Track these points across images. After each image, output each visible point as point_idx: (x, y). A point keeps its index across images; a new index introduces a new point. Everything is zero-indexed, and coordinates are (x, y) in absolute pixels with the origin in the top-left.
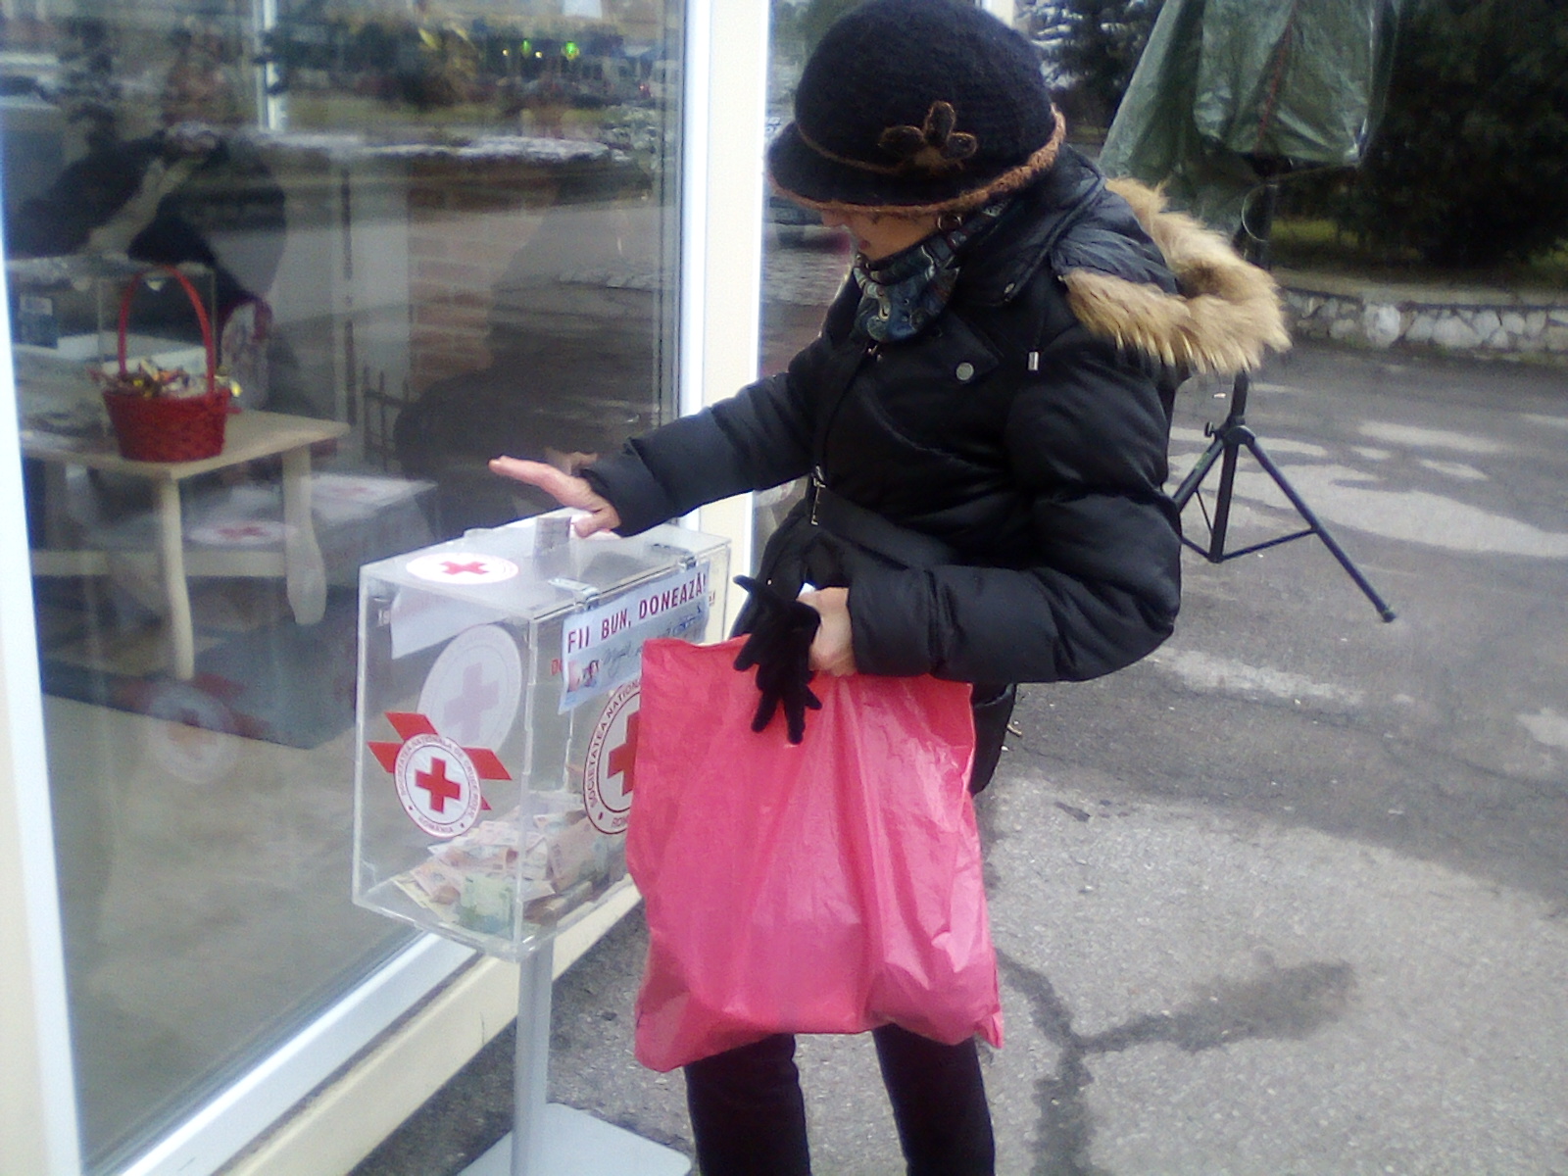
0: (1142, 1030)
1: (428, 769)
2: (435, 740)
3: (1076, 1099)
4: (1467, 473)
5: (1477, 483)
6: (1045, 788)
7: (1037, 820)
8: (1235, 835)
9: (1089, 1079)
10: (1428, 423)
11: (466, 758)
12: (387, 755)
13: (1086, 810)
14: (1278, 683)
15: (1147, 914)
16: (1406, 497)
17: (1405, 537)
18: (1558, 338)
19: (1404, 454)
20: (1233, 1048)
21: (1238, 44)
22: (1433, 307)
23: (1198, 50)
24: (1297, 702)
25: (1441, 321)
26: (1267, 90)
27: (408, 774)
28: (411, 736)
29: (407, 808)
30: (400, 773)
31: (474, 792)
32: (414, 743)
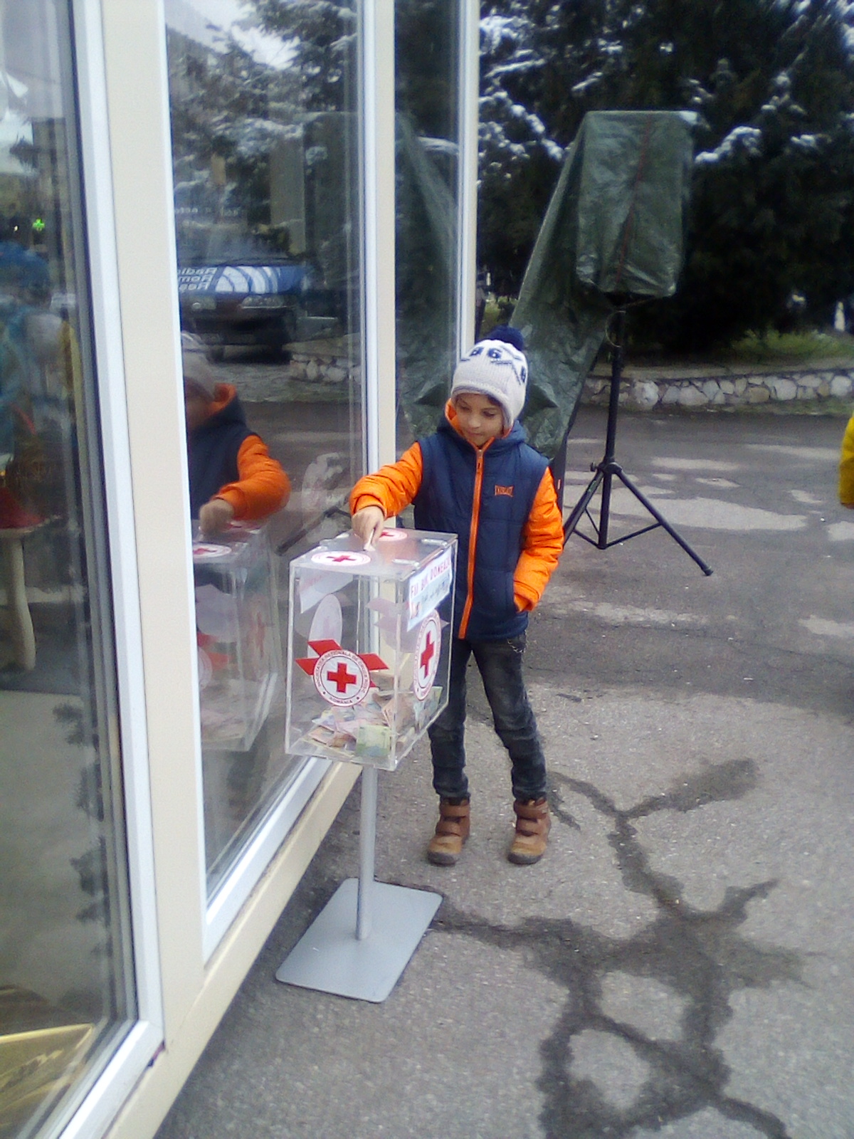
0: (652, 805)
1: (335, 670)
2: (340, 653)
3: (632, 841)
4: (725, 484)
5: (732, 490)
6: (550, 687)
7: (553, 704)
8: (665, 700)
9: (635, 831)
10: (691, 456)
11: (359, 660)
12: (308, 667)
13: (578, 696)
14: (658, 616)
15: (633, 746)
16: (695, 501)
17: (702, 526)
18: (755, 395)
19: (685, 475)
20: (706, 807)
21: (600, 225)
22: (678, 380)
23: (575, 229)
24: (673, 625)
25: (682, 389)
26: (619, 252)
27: (322, 674)
28: (324, 653)
29: (322, 693)
30: (317, 674)
31: (365, 678)
32: (326, 657)
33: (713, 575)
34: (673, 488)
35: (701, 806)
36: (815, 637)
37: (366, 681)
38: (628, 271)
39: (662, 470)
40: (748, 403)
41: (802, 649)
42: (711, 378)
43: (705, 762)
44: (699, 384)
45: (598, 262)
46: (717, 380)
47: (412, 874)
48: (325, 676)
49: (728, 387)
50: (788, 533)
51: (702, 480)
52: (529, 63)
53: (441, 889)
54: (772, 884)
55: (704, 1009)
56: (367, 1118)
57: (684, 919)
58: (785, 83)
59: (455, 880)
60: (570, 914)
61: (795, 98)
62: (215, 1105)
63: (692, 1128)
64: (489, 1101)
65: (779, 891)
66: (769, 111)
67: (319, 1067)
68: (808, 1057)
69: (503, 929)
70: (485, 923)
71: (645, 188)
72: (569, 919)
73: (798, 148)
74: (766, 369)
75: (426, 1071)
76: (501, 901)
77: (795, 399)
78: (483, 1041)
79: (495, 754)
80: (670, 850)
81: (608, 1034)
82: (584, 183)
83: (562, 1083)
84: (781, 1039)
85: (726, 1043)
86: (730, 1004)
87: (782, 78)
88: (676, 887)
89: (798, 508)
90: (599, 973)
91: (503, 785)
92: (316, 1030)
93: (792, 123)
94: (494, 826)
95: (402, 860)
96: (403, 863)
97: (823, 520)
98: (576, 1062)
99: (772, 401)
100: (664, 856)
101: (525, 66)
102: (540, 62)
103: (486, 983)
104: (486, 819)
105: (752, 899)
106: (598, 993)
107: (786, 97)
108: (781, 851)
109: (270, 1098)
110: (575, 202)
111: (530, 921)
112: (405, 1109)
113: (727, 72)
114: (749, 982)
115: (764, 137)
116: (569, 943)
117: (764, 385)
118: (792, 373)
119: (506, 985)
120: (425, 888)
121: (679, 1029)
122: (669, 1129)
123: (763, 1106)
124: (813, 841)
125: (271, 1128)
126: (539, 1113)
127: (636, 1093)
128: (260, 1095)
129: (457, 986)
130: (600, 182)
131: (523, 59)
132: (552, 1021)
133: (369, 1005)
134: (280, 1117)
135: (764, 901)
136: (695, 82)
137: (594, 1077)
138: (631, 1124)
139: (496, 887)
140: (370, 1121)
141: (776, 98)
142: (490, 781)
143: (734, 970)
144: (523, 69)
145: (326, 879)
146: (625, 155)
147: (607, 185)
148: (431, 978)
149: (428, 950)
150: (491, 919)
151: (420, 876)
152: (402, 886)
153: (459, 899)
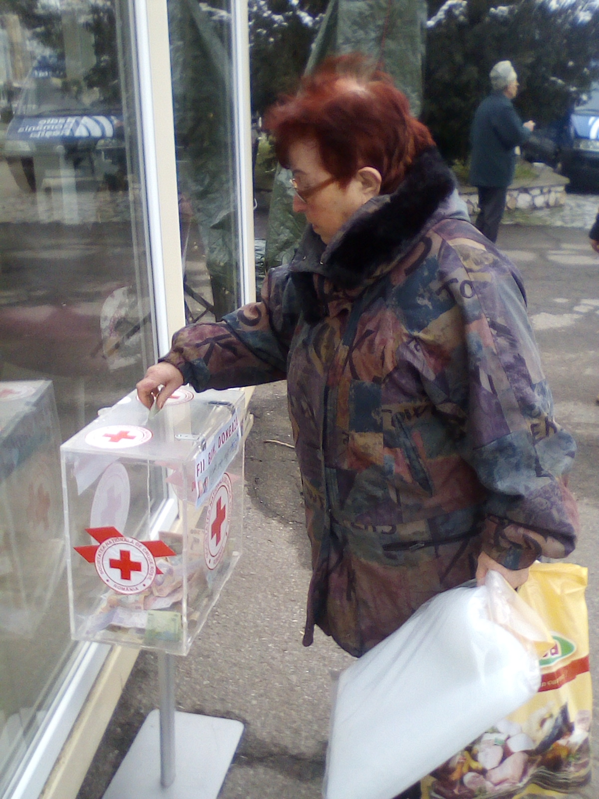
1: (117, 557)
27: (104, 562)
28: (103, 541)
30: (99, 562)
31: (151, 565)
37: (152, 568)
47: (214, 698)
48: (107, 563)
53: (242, 714)
59: (254, 702)
70: (284, 752)
73: (494, 17)
76: (299, 723)
79: (286, 553)
82: (340, 40)
94: (288, 634)
95: (205, 683)
96: (206, 686)
104: (282, 627)
115: (469, 8)
120: (227, 715)
130: (352, 39)
139: (294, 706)
142: (283, 584)
145: (132, 711)
146: (373, 16)
150: (290, 746)
151: (222, 700)
152: (205, 714)
153: (259, 725)
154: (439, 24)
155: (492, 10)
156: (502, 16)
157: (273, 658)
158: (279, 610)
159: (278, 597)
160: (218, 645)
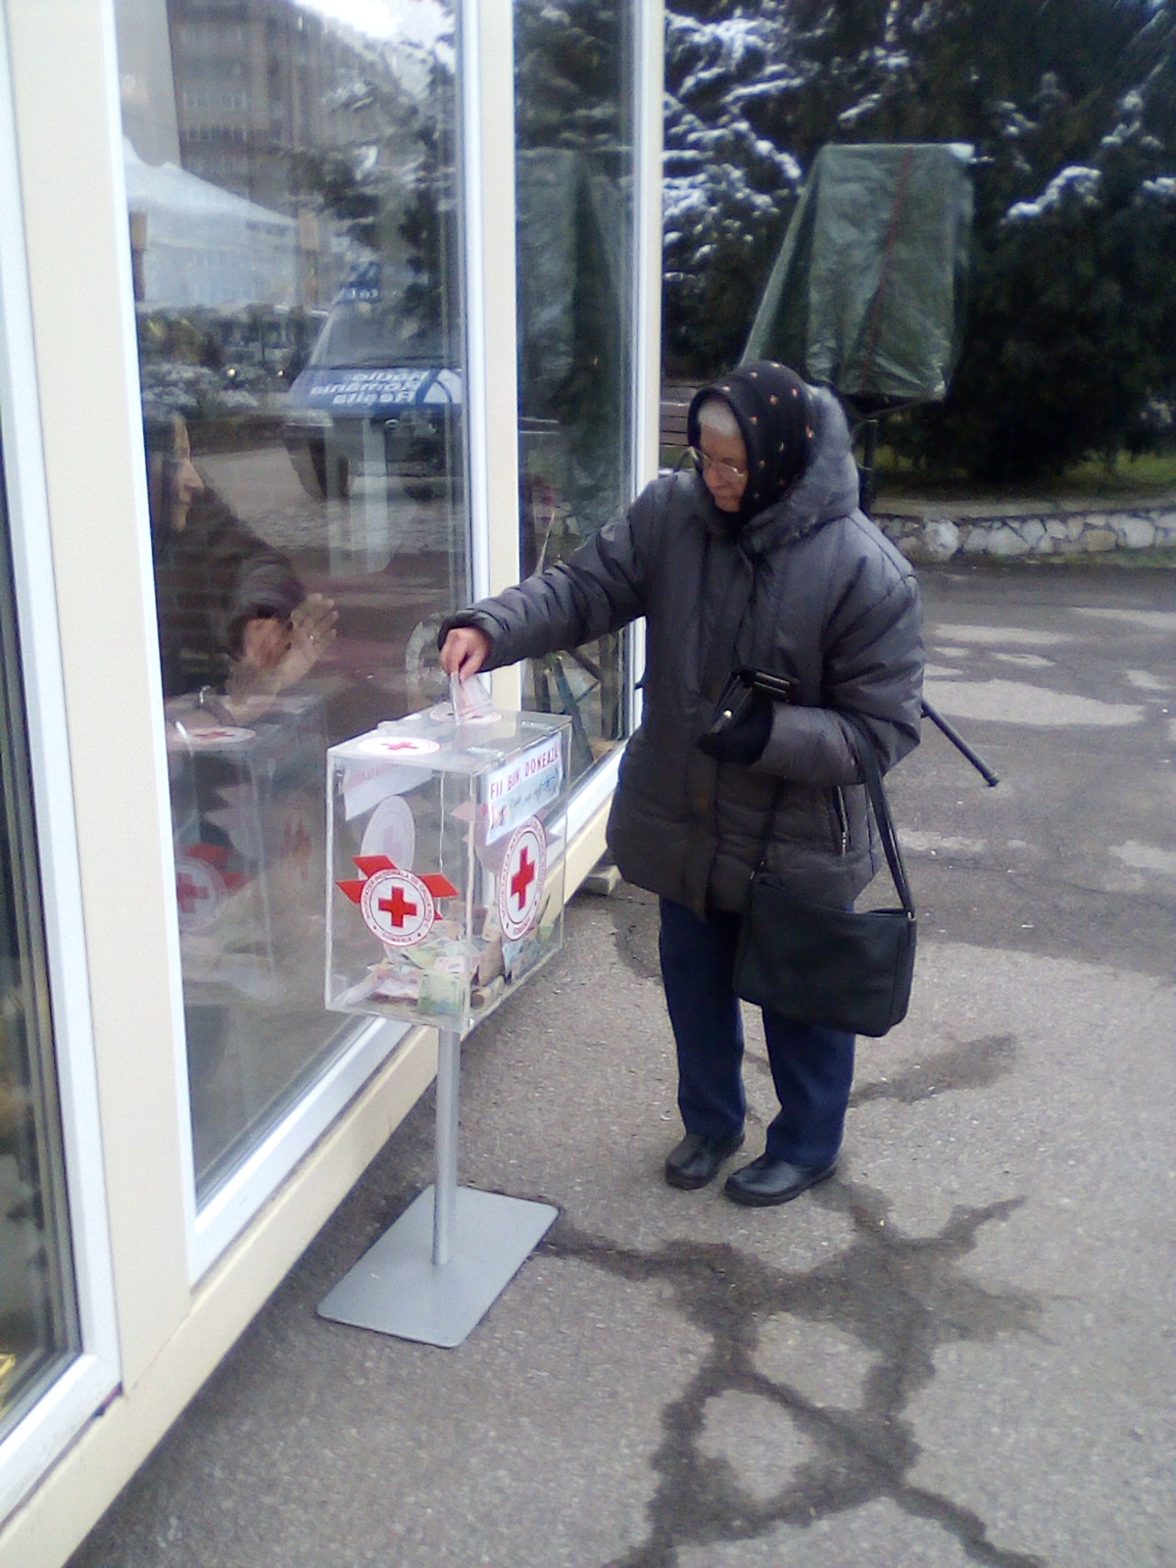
0: (867, 1093)
1: (388, 896)
2: (395, 873)
5: (1045, 669)
10: (994, 623)
11: (420, 883)
12: (354, 891)
14: (917, 840)
16: (989, 685)
17: (993, 719)
18: (1095, 540)
19: (980, 650)
20: (940, 1097)
21: (840, 301)
22: (986, 520)
23: (806, 308)
24: (933, 853)
25: (993, 532)
26: (868, 338)
27: (372, 902)
28: (372, 874)
29: (372, 928)
30: (365, 902)
31: (428, 908)
32: (377, 878)
33: (999, 784)
34: (961, 667)
35: (934, 1096)
36: (1131, 870)
37: (430, 911)
38: (879, 366)
39: (950, 643)
40: (1086, 551)
41: (1108, 887)
42: (1033, 517)
43: (950, 1037)
44: (1016, 525)
45: (837, 352)
46: (1042, 519)
47: (522, 1179)
48: (375, 904)
49: (1057, 529)
50: (1114, 730)
51: (1003, 657)
52: (781, 83)
53: (559, 1201)
54: (1017, 1203)
55: (898, 1367)
56: (412, 1499)
57: (888, 1246)
58: (1135, 106)
59: (579, 1189)
60: (731, 1238)
61: (1149, 126)
62: (211, 1475)
63: (853, 1526)
64: (582, 1481)
65: (1027, 1212)
66: (1112, 146)
67: (358, 1432)
68: (1033, 1435)
69: (635, 1254)
70: (610, 1246)
71: (902, 251)
72: (729, 1244)
73: (1153, 197)
74: (1110, 505)
75: (500, 1439)
76: (638, 1217)
77: (1152, 547)
78: (586, 1403)
80: (882, 1154)
81: (760, 1397)
82: (818, 245)
83: (685, 1461)
84: (998, 1409)
85: (918, 1415)
86: (933, 1362)
87: (1132, 100)
88: (882, 1203)
89: (1134, 695)
90: (758, 1316)
91: (664, 1064)
92: (362, 1382)
93: (1144, 161)
94: (643, 1118)
95: (512, 1161)
96: (513, 1165)
97: (1165, 711)
98: (707, 1434)
99: (1119, 548)
100: (874, 1162)
101: (776, 87)
102: (797, 82)
103: (599, 1325)
105: (987, 1222)
106: (753, 1344)
107: (1137, 125)
108: (1037, 1158)
109: (284, 1469)
110: (806, 270)
111: (674, 1245)
112: (466, 1489)
113: (1055, 92)
114: (965, 1333)
115: (1104, 180)
116: (723, 1275)
117: (1108, 528)
118: (1148, 511)
119: (629, 1329)
120: (539, 1199)
121: (859, 1393)
122: (824, 1525)
123: (961, 1499)
124: (1084, 1146)
125: (282, 1508)
126: (649, 1499)
127: (787, 1477)
128: (274, 1464)
129: (562, 1329)
130: (840, 242)
131: (774, 77)
132: (684, 1380)
133: (438, 1350)
134: (296, 1494)
135: (1004, 1224)
136: (1009, 105)
137: (730, 1453)
138: (773, 1517)
140: (416, 1503)
141: (1121, 126)
142: (647, 1058)
143: (947, 1316)
144: (773, 91)
145: (404, 1185)
146: (874, 206)
147: (849, 246)
148: (526, 1317)
149: (528, 1280)
150: (620, 1241)
151: (533, 1183)
152: (508, 1195)
153: (580, 1214)
154: (1048, 210)
155: (1148, 184)
156: (1166, 195)
157: (615, 1143)
158: (636, 1089)
159: (637, 1074)
160: (538, 1121)
